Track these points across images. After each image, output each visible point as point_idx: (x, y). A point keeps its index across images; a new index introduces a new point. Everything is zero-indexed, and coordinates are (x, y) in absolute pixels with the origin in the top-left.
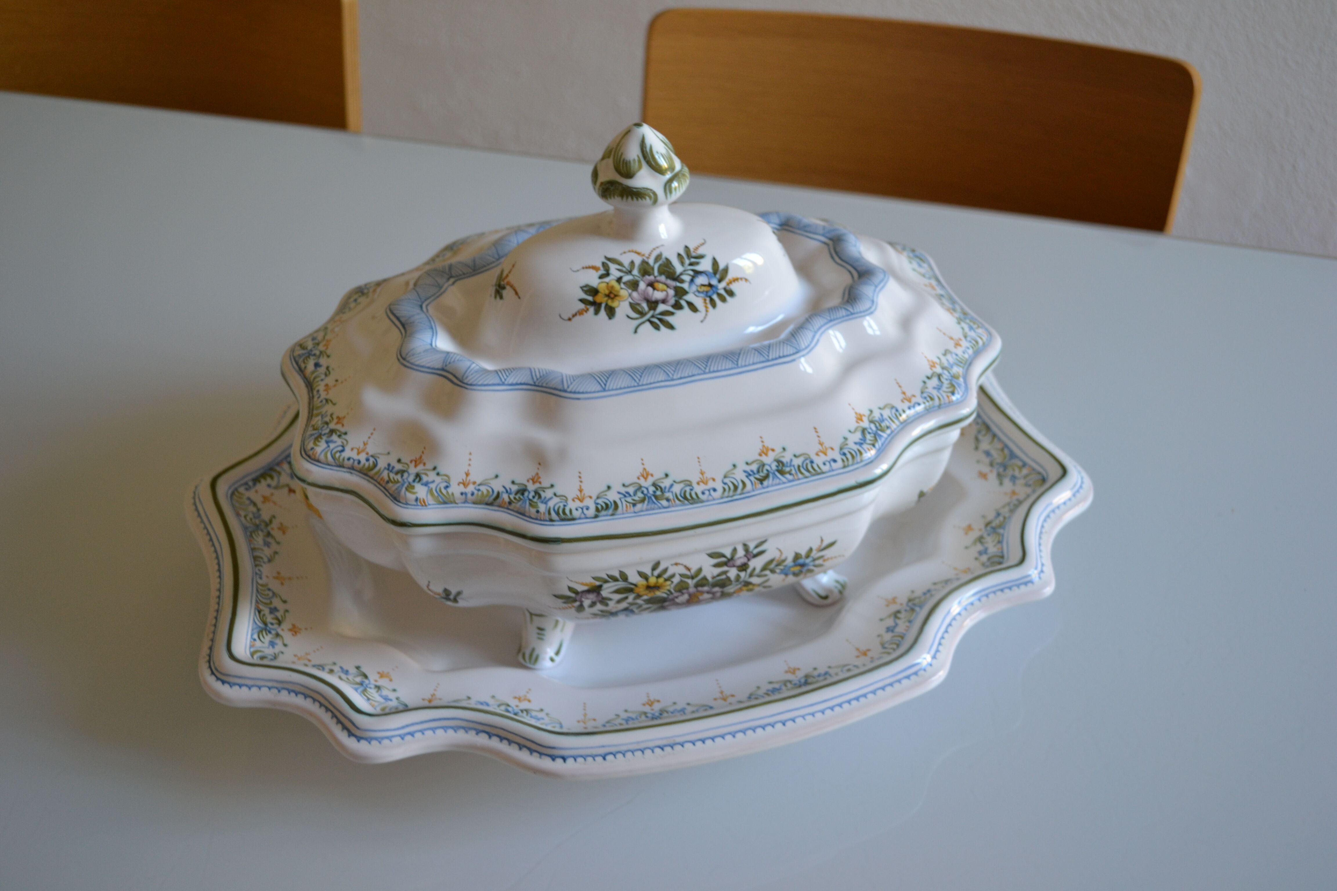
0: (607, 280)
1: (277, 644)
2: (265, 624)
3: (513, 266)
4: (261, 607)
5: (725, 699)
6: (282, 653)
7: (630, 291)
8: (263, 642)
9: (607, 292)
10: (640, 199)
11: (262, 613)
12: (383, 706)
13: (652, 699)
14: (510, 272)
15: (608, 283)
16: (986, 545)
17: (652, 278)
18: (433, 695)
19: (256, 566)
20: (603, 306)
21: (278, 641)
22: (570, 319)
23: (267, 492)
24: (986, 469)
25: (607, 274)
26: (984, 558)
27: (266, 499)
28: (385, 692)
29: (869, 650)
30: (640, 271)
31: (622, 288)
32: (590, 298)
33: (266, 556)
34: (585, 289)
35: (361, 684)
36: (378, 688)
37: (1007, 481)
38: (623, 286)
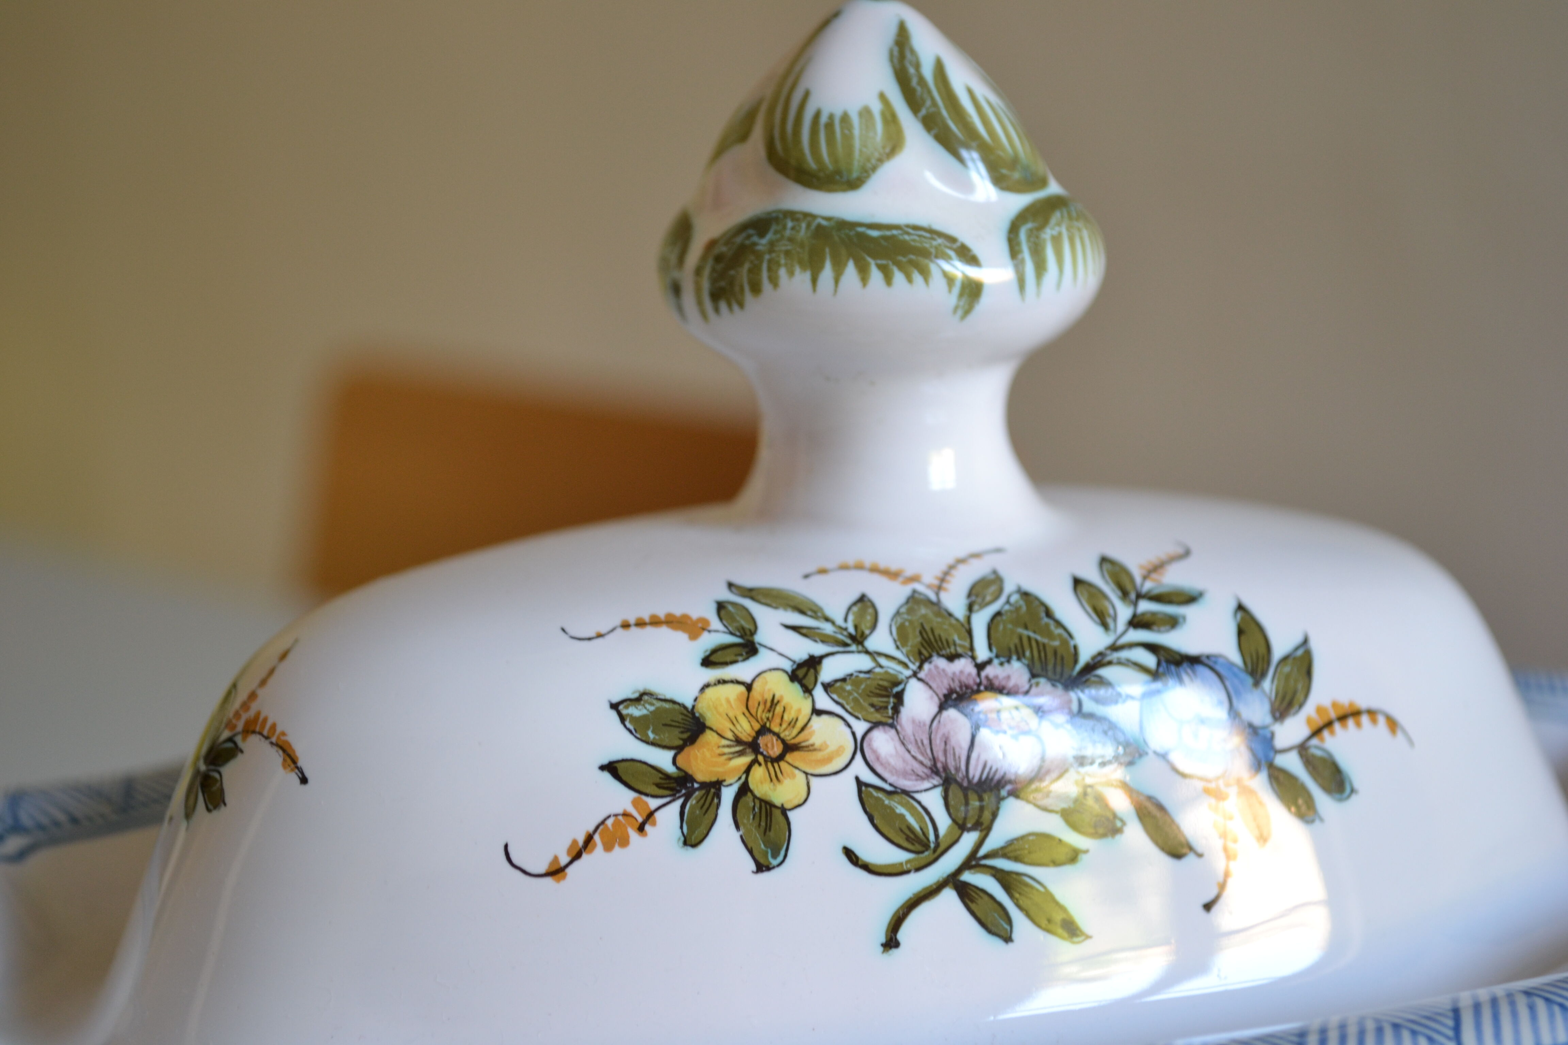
0: (744, 670)
3: (284, 656)
7: (860, 727)
9: (746, 729)
10: (898, 277)
14: (263, 683)
15: (749, 687)
17: (963, 667)
20: (728, 795)
22: (556, 872)
25: (749, 649)
30: (901, 637)
31: (817, 712)
32: (663, 759)
34: (635, 711)
38: (823, 701)
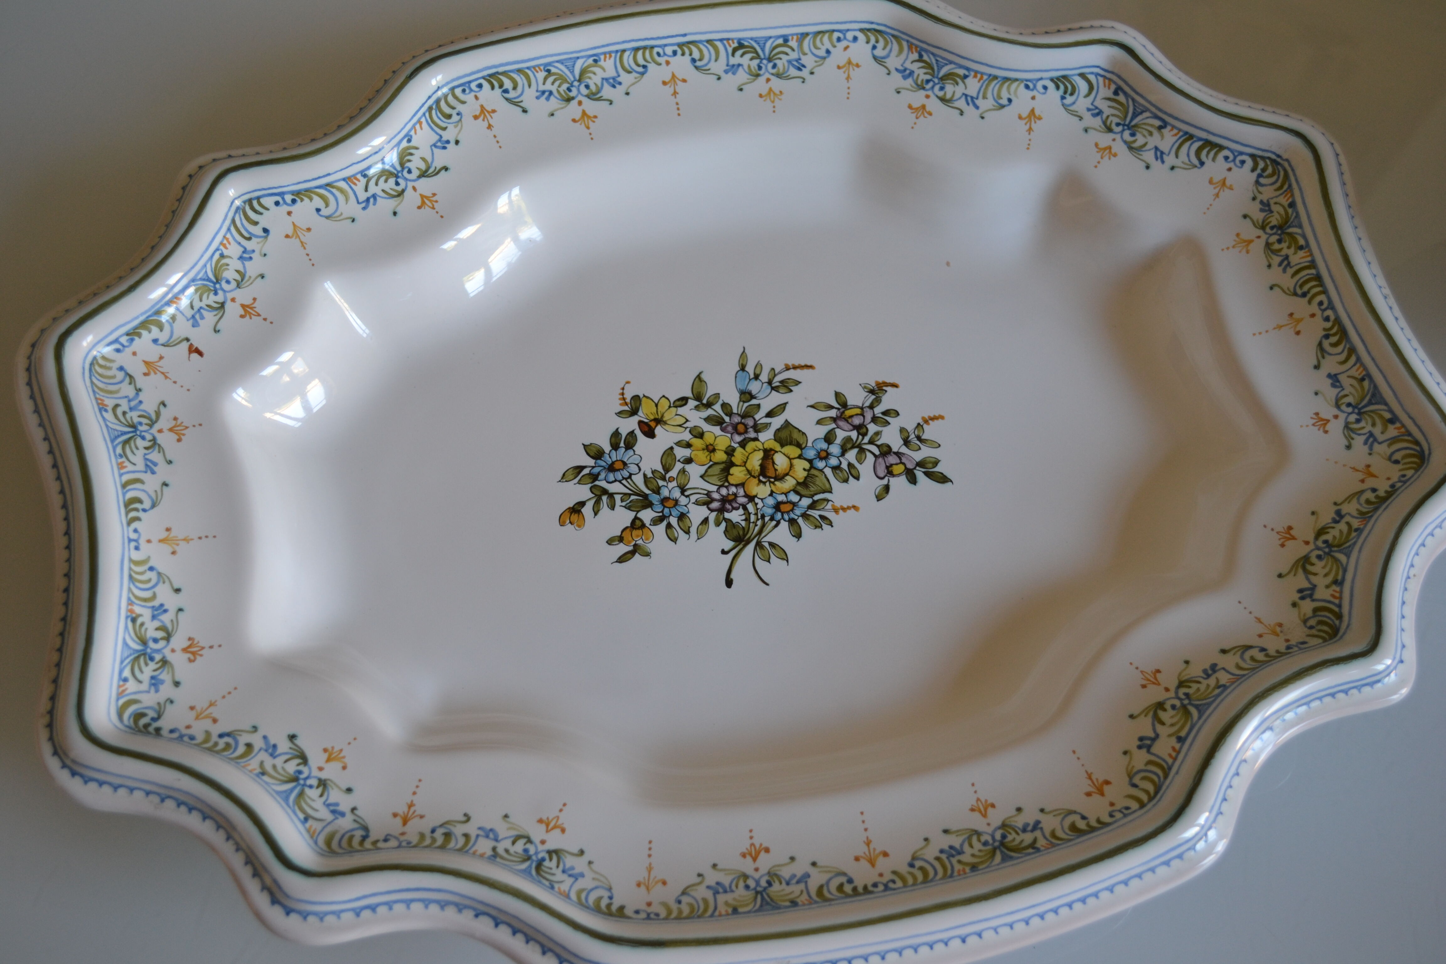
1: (162, 682)
2: (144, 642)
4: (138, 610)
5: (872, 863)
6: (172, 702)
8: (140, 682)
11: (139, 621)
12: (329, 829)
13: (757, 842)
16: (1314, 579)
18: (411, 805)
19: (129, 523)
21: (165, 676)
23: (152, 353)
24: (1328, 411)
26: (1307, 606)
27: (150, 367)
28: (335, 796)
29: (1107, 783)
33: (150, 496)
35: (295, 779)
36: (323, 784)
37: (1358, 441)
